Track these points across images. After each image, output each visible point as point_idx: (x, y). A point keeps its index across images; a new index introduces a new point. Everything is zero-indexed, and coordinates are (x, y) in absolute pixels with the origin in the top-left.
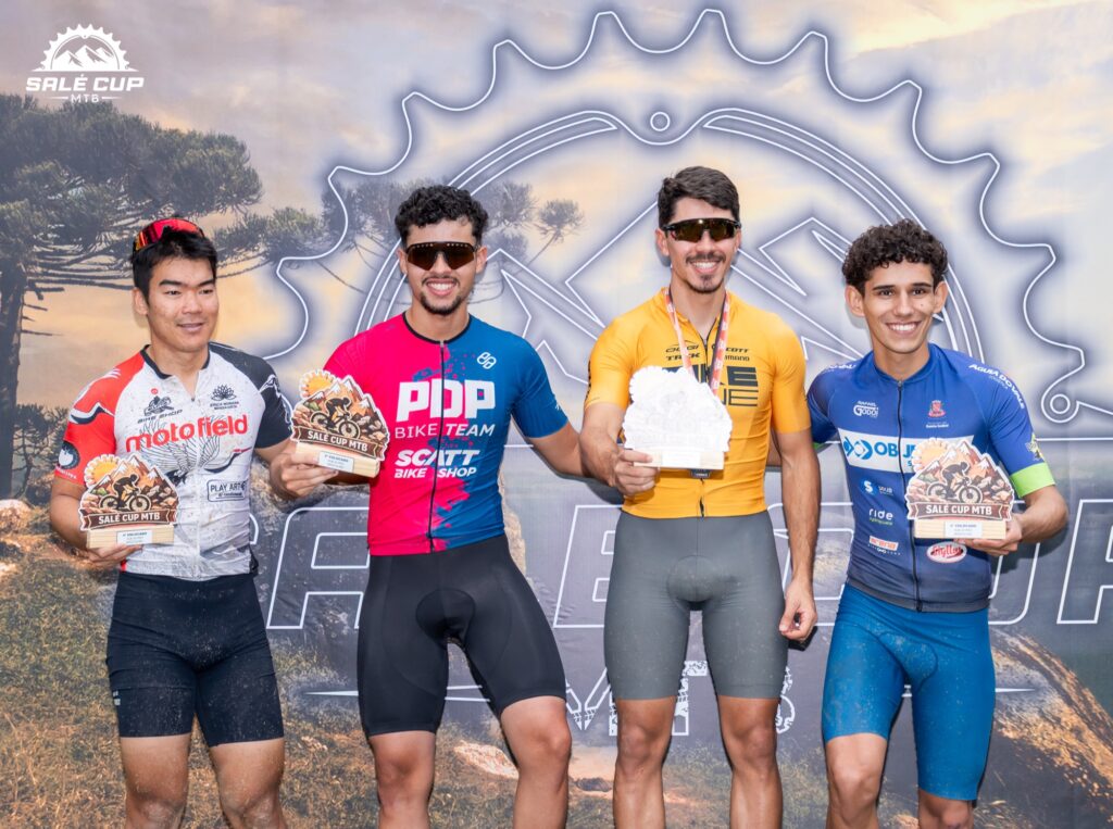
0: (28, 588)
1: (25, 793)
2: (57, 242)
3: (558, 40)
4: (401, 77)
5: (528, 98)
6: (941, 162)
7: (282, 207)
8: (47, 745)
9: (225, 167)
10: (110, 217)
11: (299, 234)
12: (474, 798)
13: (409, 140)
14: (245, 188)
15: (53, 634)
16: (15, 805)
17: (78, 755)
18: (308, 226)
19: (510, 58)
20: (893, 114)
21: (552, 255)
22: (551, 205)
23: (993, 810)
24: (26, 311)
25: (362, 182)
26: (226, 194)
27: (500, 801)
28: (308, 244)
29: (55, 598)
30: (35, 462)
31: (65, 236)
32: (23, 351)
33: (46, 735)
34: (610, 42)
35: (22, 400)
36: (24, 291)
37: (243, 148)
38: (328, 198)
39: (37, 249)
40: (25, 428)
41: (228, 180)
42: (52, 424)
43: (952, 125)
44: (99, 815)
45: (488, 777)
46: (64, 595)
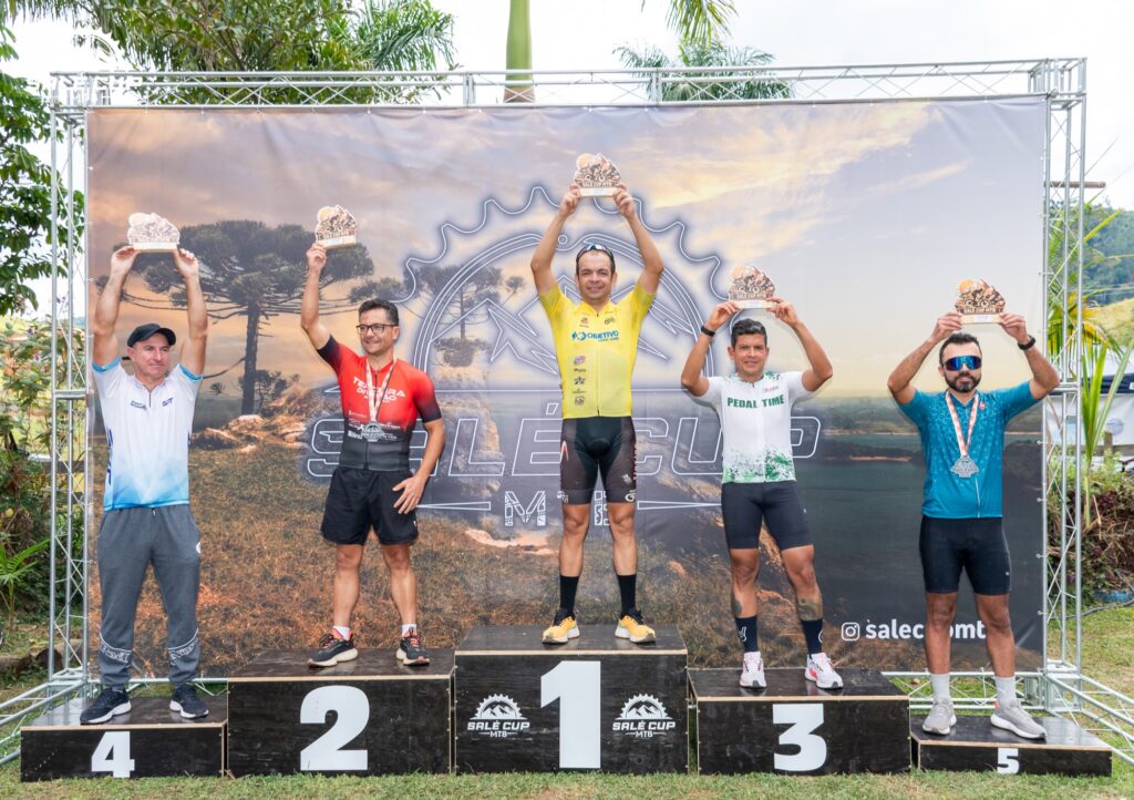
0: (263, 458)
1: (261, 554)
2: (275, 292)
3: (516, 200)
4: (440, 216)
5: (501, 227)
6: (694, 260)
7: (384, 277)
8: (271, 531)
9: (356, 257)
10: (301, 280)
11: (392, 290)
12: (474, 555)
13: (445, 247)
14: (367, 268)
15: (274, 479)
16: (256, 560)
17: (286, 535)
18: (397, 286)
19: (493, 208)
20: (670, 238)
21: (512, 301)
22: (512, 278)
23: (713, 559)
24: (260, 325)
25: (421, 266)
26: (358, 270)
27: (487, 556)
28: (397, 295)
29: (275, 462)
30: (265, 397)
31: (279, 289)
32: (259, 344)
33: (271, 526)
34: (539, 201)
35: (259, 367)
36: (258, 316)
37: (365, 249)
38: (406, 273)
39: (265, 295)
40: (260, 380)
41: (358, 264)
42: (273, 379)
43: (698, 243)
44: (296, 564)
45: (481, 545)
46: (279, 460)
